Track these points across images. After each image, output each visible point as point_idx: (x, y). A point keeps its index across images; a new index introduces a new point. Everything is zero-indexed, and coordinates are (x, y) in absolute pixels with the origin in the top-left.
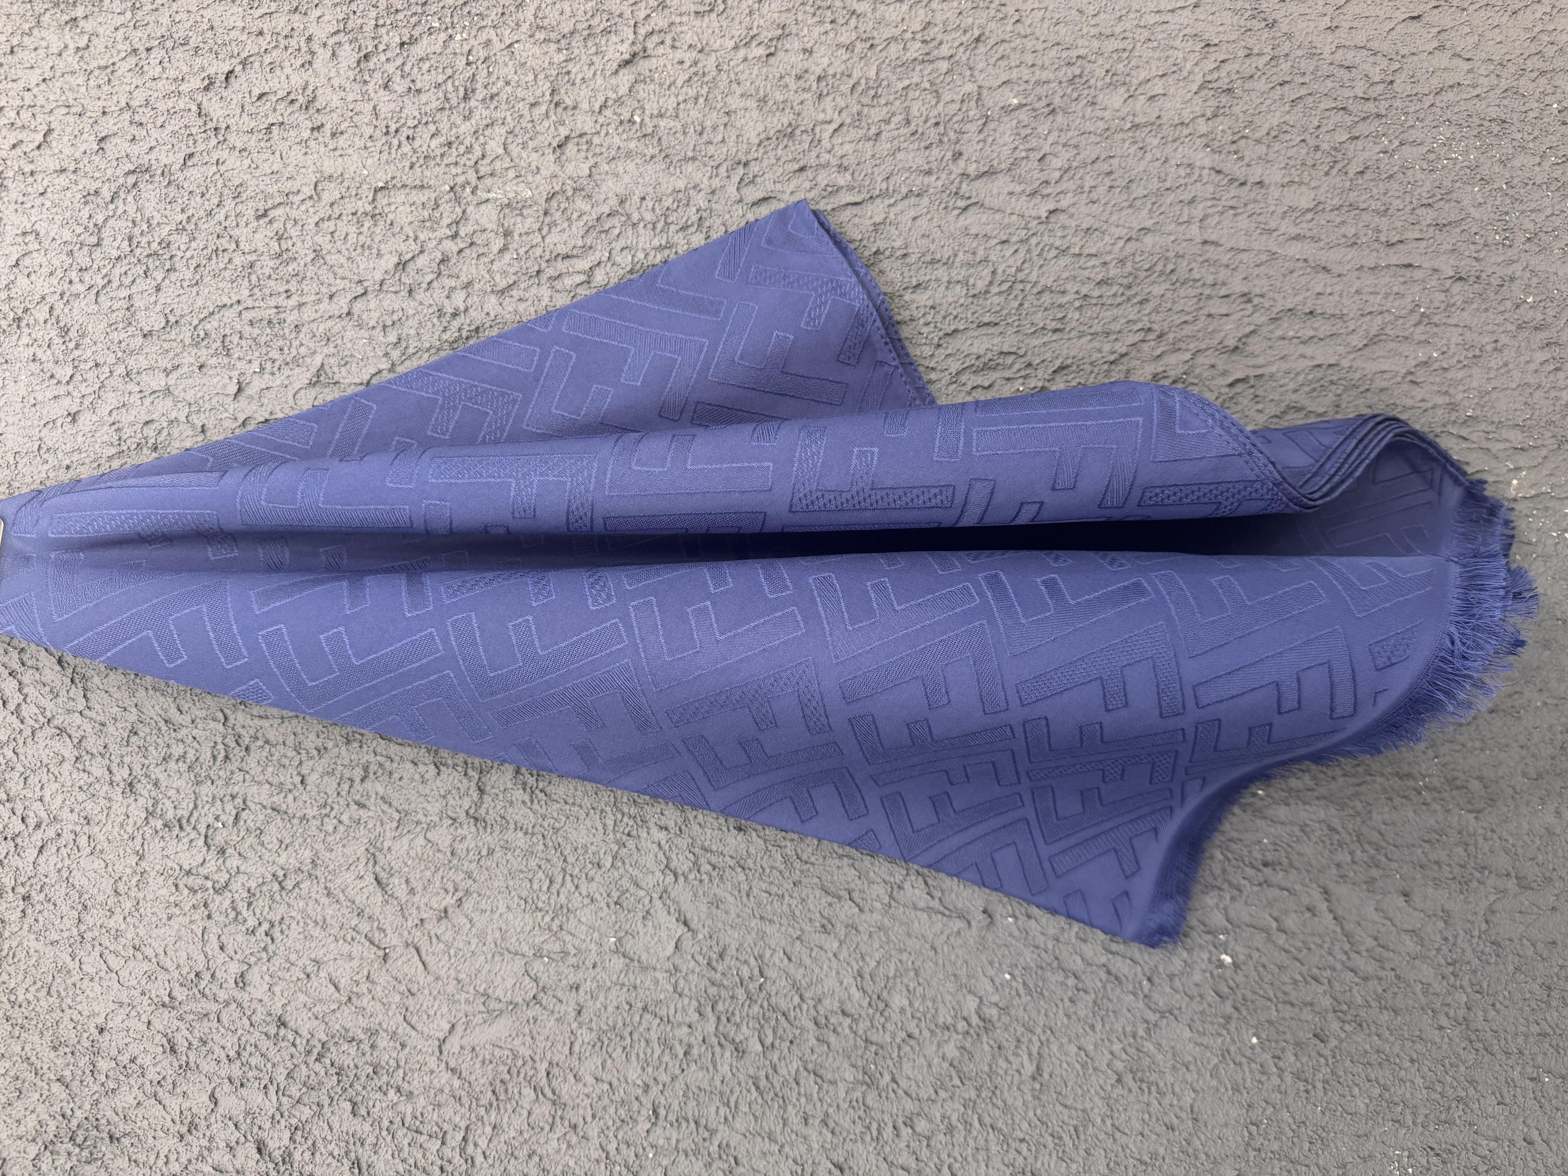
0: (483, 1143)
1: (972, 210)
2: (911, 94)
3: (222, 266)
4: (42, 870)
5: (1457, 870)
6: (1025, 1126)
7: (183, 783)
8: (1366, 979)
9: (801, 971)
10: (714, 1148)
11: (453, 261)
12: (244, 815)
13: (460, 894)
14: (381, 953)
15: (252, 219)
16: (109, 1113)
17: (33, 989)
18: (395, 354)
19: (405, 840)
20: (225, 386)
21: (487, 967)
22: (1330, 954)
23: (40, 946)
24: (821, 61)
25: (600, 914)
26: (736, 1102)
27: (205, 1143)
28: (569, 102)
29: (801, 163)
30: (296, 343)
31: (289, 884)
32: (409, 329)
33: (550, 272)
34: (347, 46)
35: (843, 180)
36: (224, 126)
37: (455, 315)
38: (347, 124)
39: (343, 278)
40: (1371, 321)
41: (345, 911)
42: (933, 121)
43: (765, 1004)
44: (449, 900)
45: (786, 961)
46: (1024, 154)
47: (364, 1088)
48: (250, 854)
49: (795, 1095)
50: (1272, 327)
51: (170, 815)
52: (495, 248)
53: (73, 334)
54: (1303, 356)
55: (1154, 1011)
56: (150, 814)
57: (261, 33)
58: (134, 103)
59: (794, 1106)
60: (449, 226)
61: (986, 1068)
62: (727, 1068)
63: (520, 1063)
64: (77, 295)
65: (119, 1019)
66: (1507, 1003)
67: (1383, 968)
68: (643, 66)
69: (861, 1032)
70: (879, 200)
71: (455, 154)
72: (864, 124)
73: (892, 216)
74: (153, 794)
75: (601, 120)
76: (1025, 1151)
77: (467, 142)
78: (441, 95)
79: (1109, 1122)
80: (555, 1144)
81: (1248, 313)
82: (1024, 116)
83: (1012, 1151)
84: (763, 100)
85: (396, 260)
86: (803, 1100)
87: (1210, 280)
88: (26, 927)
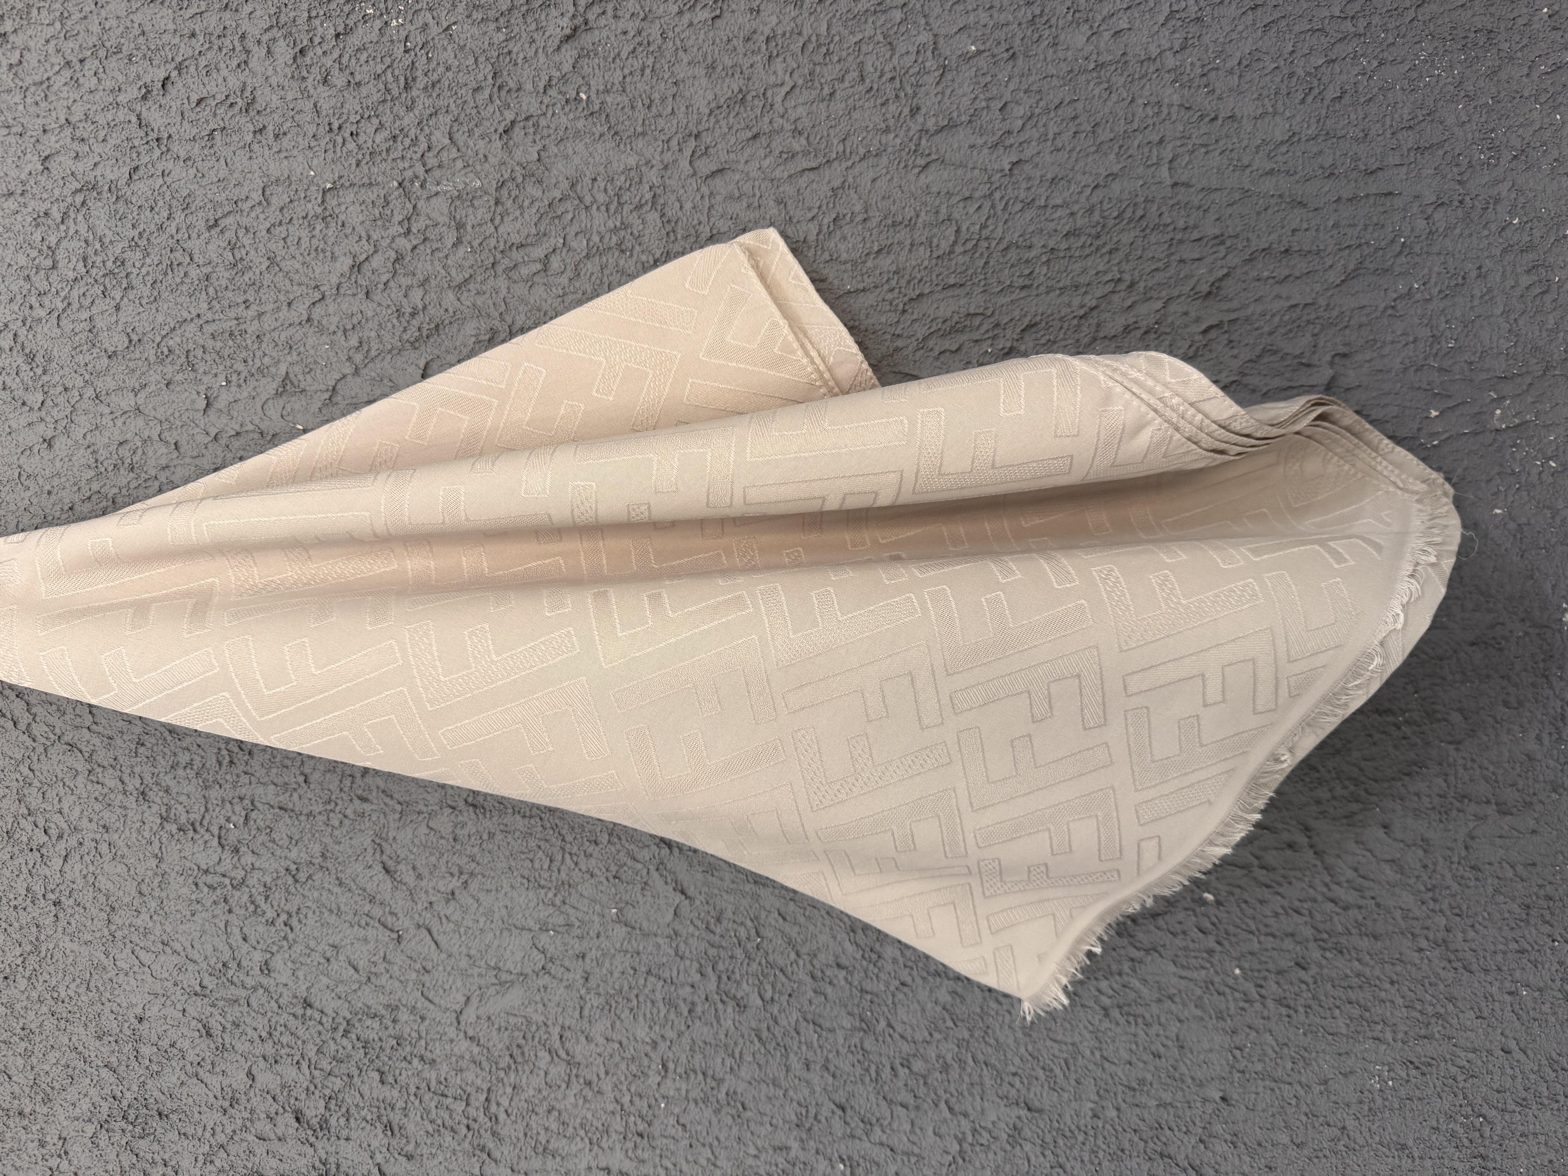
0: (505, 1102)
1: (932, 168)
2: (864, 48)
3: (178, 280)
4: (69, 876)
5: (1436, 800)
6: (1017, 1061)
7: (192, 788)
8: (1346, 908)
9: (796, 929)
10: (722, 1096)
11: (408, 258)
12: (253, 815)
13: (465, 877)
14: (395, 936)
15: (203, 230)
16: (156, 1094)
17: (73, 986)
19: (409, 831)
20: (193, 402)
21: (496, 943)
22: (1311, 887)
23: (75, 946)
25: (600, 888)
26: (741, 1053)
27: (247, 1115)
28: (512, 84)
29: (755, 130)
31: (302, 876)
33: (506, 262)
34: (282, 43)
35: (799, 144)
36: (166, 135)
37: (413, 315)
38: (288, 124)
39: (300, 284)
40: (1349, 255)
41: (358, 899)
42: (888, 76)
43: (764, 961)
44: (455, 883)
45: (781, 920)
46: (984, 104)
47: (390, 1058)
48: (263, 851)
49: (796, 1043)
50: (1246, 268)
51: (183, 819)
52: (449, 242)
53: (39, 359)
54: (1279, 297)
55: (1138, 949)
56: (164, 819)
57: (193, 35)
58: (73, 119)
59: (796, 1053)
61: (978, 1010)
62: (730, 1022)
63: (534, 1028)
64: (40, 320)
65: (155, 1009)
66: (1486, 923)
67: (1363, 897)
68: (586, 40)
69: (856, 983)
70: (836, 163)
71: (401, 147)
72: (817, 84)
73: (850, 179)
74: (165, 800)
75: (546, 100)
76: (1018, 1084)
77: (412, 134)
78: (382, 86)
80: (572, 1100)
81: (1221, 255)
82: (982, 62)
83: (1005, 1084)
84: (712, 67)
85: (350, 262)
87: (1181, 224)
88: (60, 929)
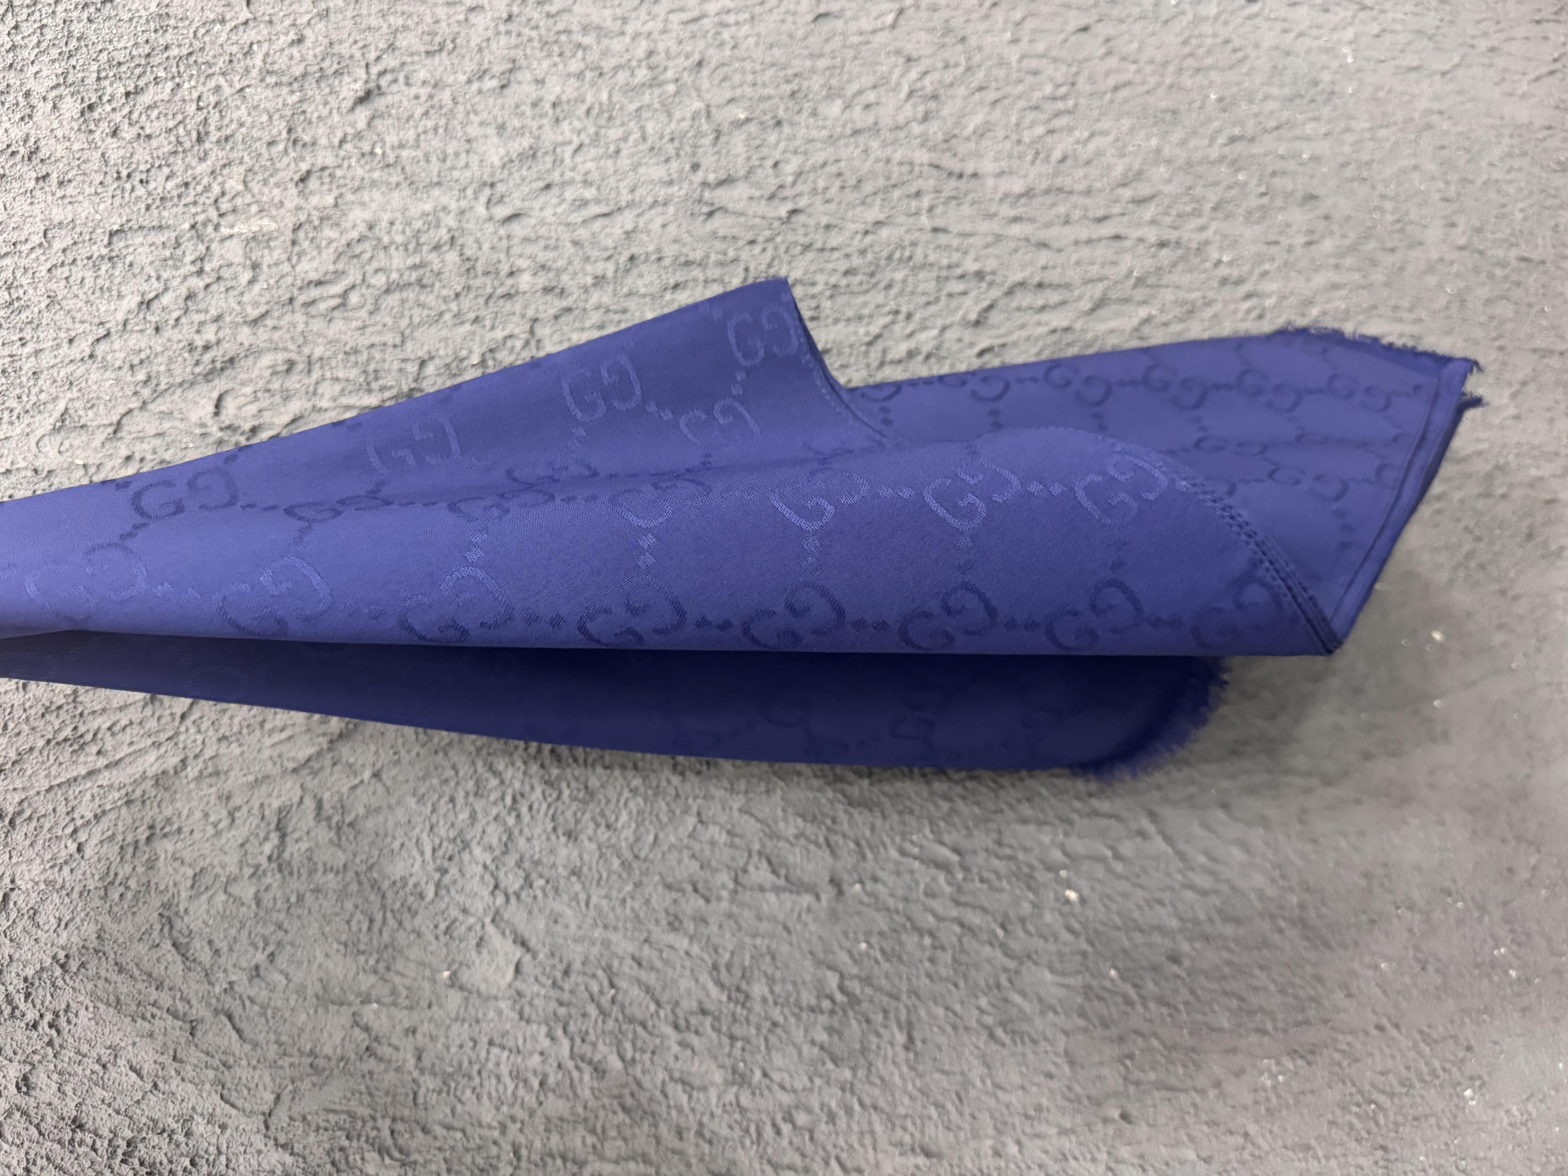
18: (146, 392)
24: (553, 90)
30: (35, 390)
32: (159, 366)
60: (193, 262)
79: (988, 1082)
86: (674, 1113)
